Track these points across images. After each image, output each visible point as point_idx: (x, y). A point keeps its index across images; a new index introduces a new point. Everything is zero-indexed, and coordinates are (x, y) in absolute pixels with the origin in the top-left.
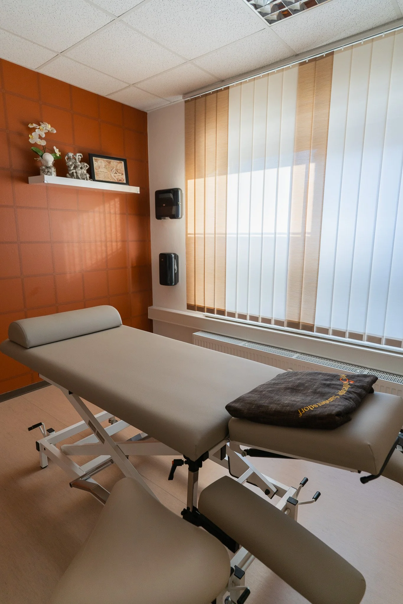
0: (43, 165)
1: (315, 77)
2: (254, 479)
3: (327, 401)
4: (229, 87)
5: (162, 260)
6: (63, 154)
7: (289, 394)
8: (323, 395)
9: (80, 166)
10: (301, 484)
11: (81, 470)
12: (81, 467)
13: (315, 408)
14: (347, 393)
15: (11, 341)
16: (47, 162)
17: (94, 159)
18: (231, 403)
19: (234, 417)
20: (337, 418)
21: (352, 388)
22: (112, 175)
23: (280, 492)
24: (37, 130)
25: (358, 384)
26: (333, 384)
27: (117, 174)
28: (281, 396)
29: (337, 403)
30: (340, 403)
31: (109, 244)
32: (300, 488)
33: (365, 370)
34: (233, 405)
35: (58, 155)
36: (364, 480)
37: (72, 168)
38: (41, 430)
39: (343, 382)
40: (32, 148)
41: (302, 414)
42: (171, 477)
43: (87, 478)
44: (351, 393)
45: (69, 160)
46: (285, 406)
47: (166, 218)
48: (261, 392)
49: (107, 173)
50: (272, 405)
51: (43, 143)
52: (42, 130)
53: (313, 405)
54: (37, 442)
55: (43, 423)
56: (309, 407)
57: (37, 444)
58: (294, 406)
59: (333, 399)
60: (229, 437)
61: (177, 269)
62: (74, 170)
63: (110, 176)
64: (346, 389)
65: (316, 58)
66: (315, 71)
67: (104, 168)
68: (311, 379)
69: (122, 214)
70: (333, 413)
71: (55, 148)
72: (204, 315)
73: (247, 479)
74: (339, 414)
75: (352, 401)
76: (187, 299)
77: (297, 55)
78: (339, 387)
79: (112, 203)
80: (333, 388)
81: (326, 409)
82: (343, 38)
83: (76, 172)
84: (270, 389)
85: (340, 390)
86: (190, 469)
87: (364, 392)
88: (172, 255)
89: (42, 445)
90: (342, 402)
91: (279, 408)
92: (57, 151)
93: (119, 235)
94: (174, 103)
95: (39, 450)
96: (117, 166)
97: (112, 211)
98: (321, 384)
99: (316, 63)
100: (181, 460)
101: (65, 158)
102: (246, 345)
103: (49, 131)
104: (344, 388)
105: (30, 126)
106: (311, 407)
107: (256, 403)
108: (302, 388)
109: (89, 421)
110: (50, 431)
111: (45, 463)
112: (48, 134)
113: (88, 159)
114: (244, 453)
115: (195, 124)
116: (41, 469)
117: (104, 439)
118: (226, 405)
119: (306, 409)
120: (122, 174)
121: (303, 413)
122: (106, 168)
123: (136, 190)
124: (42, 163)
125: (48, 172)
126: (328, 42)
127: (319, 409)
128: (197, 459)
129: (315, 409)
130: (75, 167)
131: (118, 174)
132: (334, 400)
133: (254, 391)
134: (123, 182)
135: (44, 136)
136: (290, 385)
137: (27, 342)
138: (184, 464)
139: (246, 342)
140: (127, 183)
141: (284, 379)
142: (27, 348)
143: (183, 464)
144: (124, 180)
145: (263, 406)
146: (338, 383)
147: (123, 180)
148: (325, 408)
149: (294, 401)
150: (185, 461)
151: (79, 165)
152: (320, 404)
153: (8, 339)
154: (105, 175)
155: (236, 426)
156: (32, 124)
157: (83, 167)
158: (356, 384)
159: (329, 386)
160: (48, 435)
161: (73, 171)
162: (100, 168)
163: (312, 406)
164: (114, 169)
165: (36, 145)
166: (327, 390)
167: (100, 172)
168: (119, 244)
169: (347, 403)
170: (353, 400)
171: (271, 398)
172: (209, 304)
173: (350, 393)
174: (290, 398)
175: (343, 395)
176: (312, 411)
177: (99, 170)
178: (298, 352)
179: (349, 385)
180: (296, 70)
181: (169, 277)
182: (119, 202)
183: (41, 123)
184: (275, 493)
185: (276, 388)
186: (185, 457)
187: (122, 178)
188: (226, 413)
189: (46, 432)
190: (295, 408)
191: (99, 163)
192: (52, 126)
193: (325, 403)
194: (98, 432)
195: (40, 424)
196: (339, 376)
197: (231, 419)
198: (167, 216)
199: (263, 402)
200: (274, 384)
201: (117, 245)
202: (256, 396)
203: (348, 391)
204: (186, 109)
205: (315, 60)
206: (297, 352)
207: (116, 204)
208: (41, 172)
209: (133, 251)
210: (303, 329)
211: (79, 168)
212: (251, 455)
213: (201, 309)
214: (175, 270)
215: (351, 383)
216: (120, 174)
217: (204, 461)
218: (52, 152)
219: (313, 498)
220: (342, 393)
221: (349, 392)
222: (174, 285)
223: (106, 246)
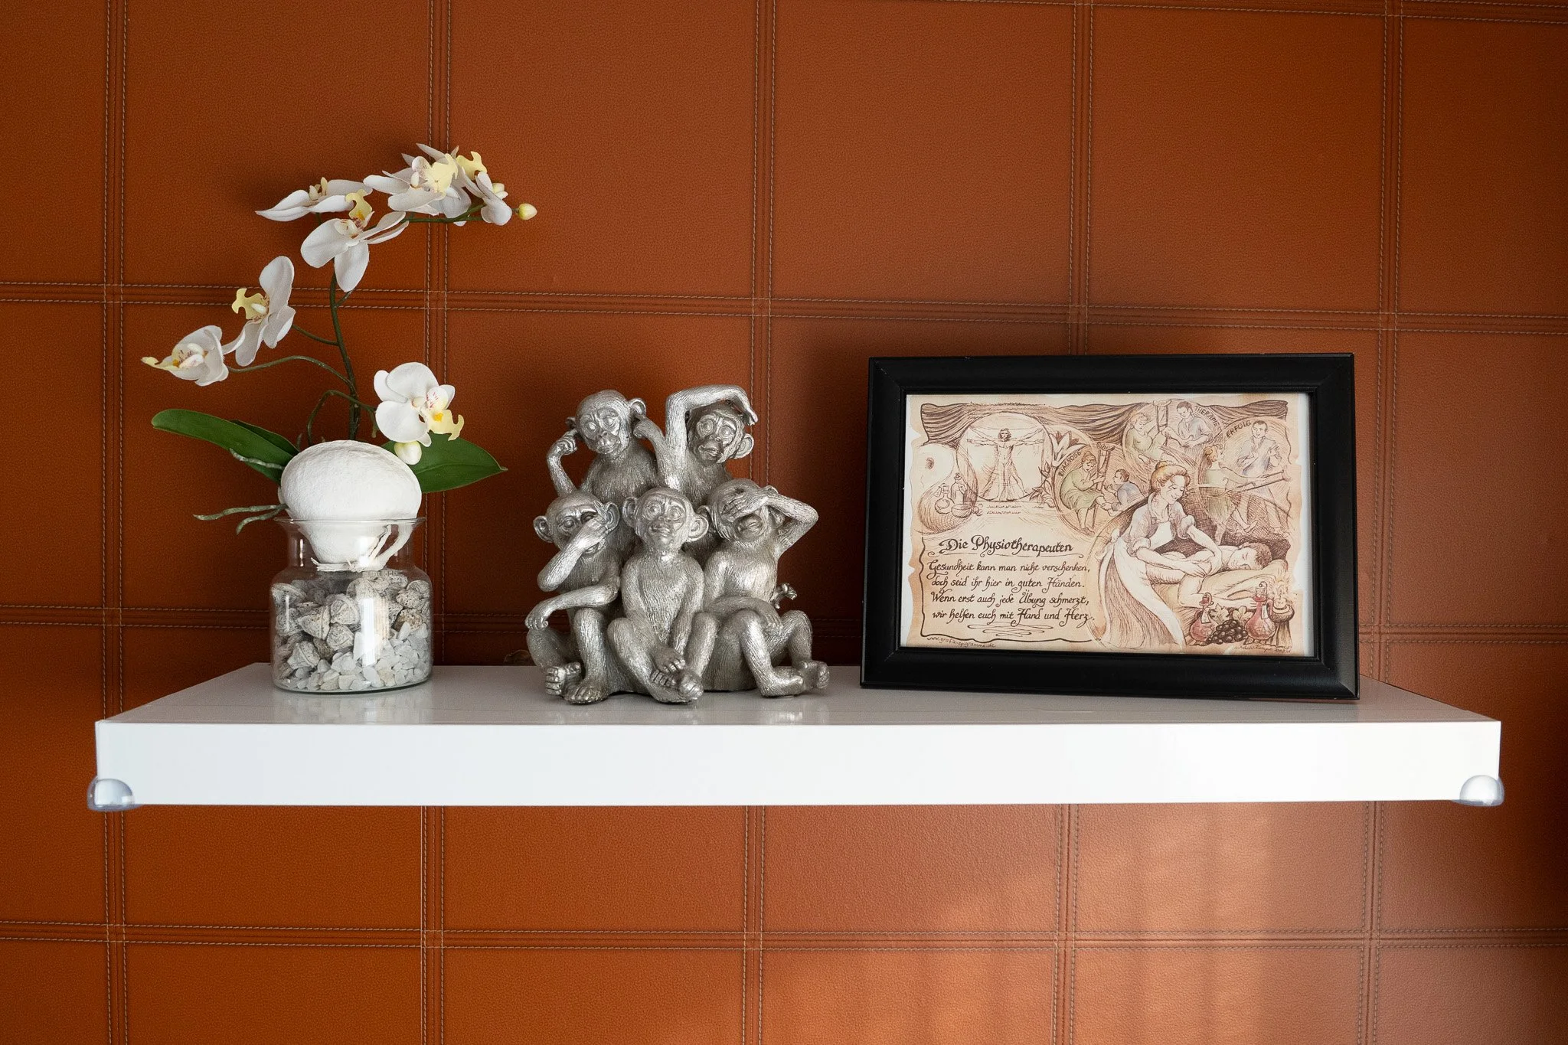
17: (925, 412)
22: (1132, 574)
27: (1191, 548)
49: (1057, 559)
67: (1030, 505)
96: (1207, 459)
101: (546, 469)
122: (1061, 500)
131: (1217, 554)
134: (1268, 649)
144: (1283, 624)
147: (1265, 624)
154: (1036, 576)
162: (984, 506)
164: (1169, 495)
187: (1263, 600)
191: (976, 456)
216: (1248, 555)
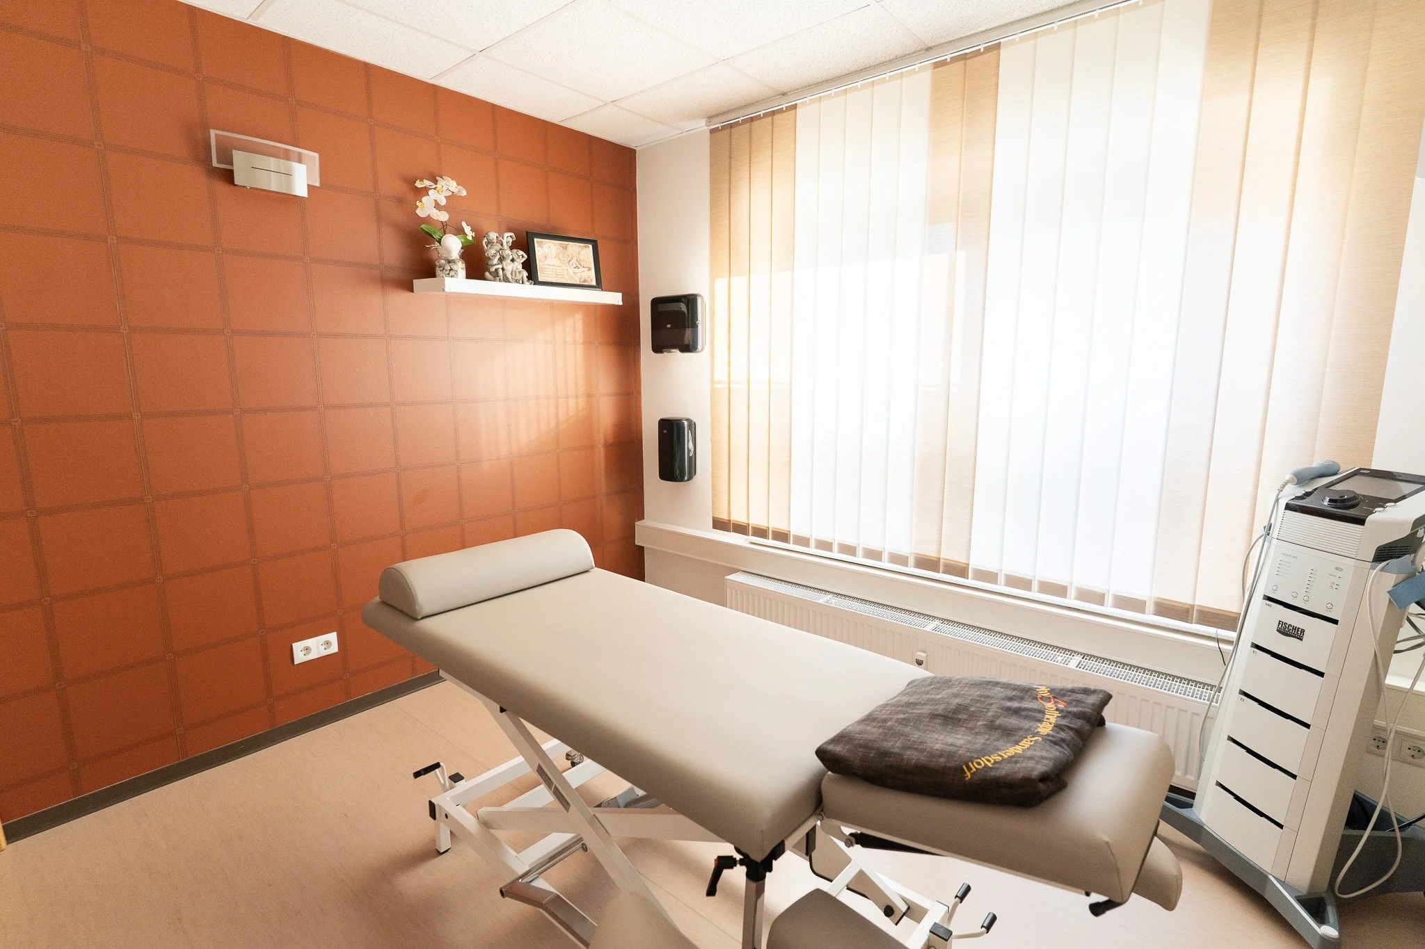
0: (440, 258)
1: (964, 90)
2: (862, 886)
3: (1017, 747)
4: (796, 104)
5: (665, 431)
6: (479, 236)
7: (939, 728)
8: (1009, 734)
9: (511, 258)
10: (957, 896)
11: (520, 862)
12: (520, 855)
13: (996, 762)
14: (1055, 729)
15: (384, 603)
16: (449, 252)
17: (537, 241)
18: (825, 743)
19: (832, 772)
20: (1041, 785)
21: (1063, 717)
22: (571, 271)
23: (914, 912)
24: (430, 192)
25: (1075, 710)
26: (1025, 709)
27: (578, 268)
28: (924, 732)
29: (1038, 754)
30: (1044, 754)
31: (561, 401)
32: (955, 906)
33: (1073, 656)
34: (831, 747)
35: (470, 238)
36: (1097, 909)
37: (496, 261)
38: (438, 777)
39: (1045, 704)
40: (423, 226)
41: (971, 774)
42: (711, 891)
43: (533, 878)
44: (1063, 730)
45: (489, 246)
46: (934, 756)
47: (672, 350)
48: (884, 721)
49: (560, 268)
50: (908, 753)
51: (443, 217)
52: (440, 192)
53: (992, 756)
54: (430, 802)
55: (441, 764)
56: (983, 759)
57: (432, 806)
58: (952, 756)
59: (1030, 743)
60: (822, 811)
61: (693, 450)
62: (499, 264)
63: (566, 274)
64: (1053, 720)
65: (966, 54)
66: (965, 78)
67: (554, 259)
68: (981, 696)
69: (587, 343)
70: (1033, 777)
71: (464, 224)
72: (746, 540)
73: (847, 886)
74: (1044, 778)
75: (1065, 747)
76: (714, 508)
77: (928, 49)
78: (1039, 715)
79: (569, 322)
80: (1026, 717)
81: (1018, 765)
82: (1017, 19)
83: (503, 269)
84: (901, 716)
85: (1040, 721)
86: (749, 875)
87: (1087, 727)
88: (683, 424)
89: (440, 808)
90: (1047, 751)
91: (923, 759)
92: (467, 229)
93: (581, 383)
94: (690, 132)
95: (434, 818)
96: (579, 254)
97: (569, 338)
98: (1002, 709)
99: (965, 64)
100: (732, 857)
102: (832, 601)
103: (453, 193)
104: (1047, 719)
105: (419, 184)
106: (988, 761)
107: (876, 745)
108: (964, 716)
109: (539, 766)
110: (456, 778)
111: (445, 843)
112: (452, 198)
113: (524, 243)
114: (850, 840)
115: (730, 173)
116: (437, 857)
117: (568, 803)
118: (818, 747)
119: (979, 764)
120: (590, 269)
121: (972, 772)
122: (559, 258)
123: (615, 298)
124: (439, 253)
125: (451, 270)
126: (988, 27)
127: (1003, 766)
128: (764, 857)
129: (997, 766)
130: (502, 259)
131: (582, 269)
132: (1031, 746)
133: (869, 719)
134: (590, 284)
135: (443, 202)
136: (940, 709)
137: (417, 608)
138: (738, 865)
139: (831, 596)
140: (599, 285)
141: (927, 693)
142: (417, 620)
143: (736, 866)
144: (592, 280)
145: (892, 753)
146: (1034, 707)
147: (590, 280)
148: (1016, 762)
149: (951, 745)
150: (741, 859)
151: (508, 255)
152: (1005, 753)
153: (377, 599)
155: (839, 791)
156: (422, 180)
157: (515, 258)
158: (1070, 709)
159: (1017, 712)
160: (452, 787)
161: (497, 267)
163: (990, 759)
164: (574, 259)
165: (428, 220)
166: (1013, 721)
167: (548, 267)
168: (582, 402)
169: (1058, 753)
170: (1068, 745)
171: (906, 736)
172: (757, 520)
173: (1061, 729)
174: (942, 737)
175: (1048, 735)
176: (991, 769)
177: (546, 262)
178: (937, 618)
179: (1057, 710)
180: (927, 76)
181: (677, 464)
182: (581, 321)
183: (438, 178)
184: (904, 914)
185: (913, 713)
186: (738, 850)
187: (589, 277)
188: (817, 764)
189: (448, 782)
190: (955, 761)
191: (545, 250)
192: (458, 184)
193: (1016, 753)
194: (556, 787)
195: (437, 766)
196: (1034, 689)
197: (826, 776)
198: (674, 347)
199: (890, 744)
200: (908, 704)
201: (577, 403)
202: (874, 730)
203: (1055, 726)
204: (713, 145)
205: (964, 57)
206: (935, 618)
207: (576, 325)
208: (438, 271)
209: (606, 415)
210: (946, 572)
211: (509, 261)
212: (864, 845)
213: (741, 529)
214: (689, 451)
215: (1061, 706)
216: (586, 269)
217: (776, 859)
218: (459, 231)
219: (982, 926)
220: (1045, 728)
221: (1058, 727)
222: (687, 481)
223: (557, 407)
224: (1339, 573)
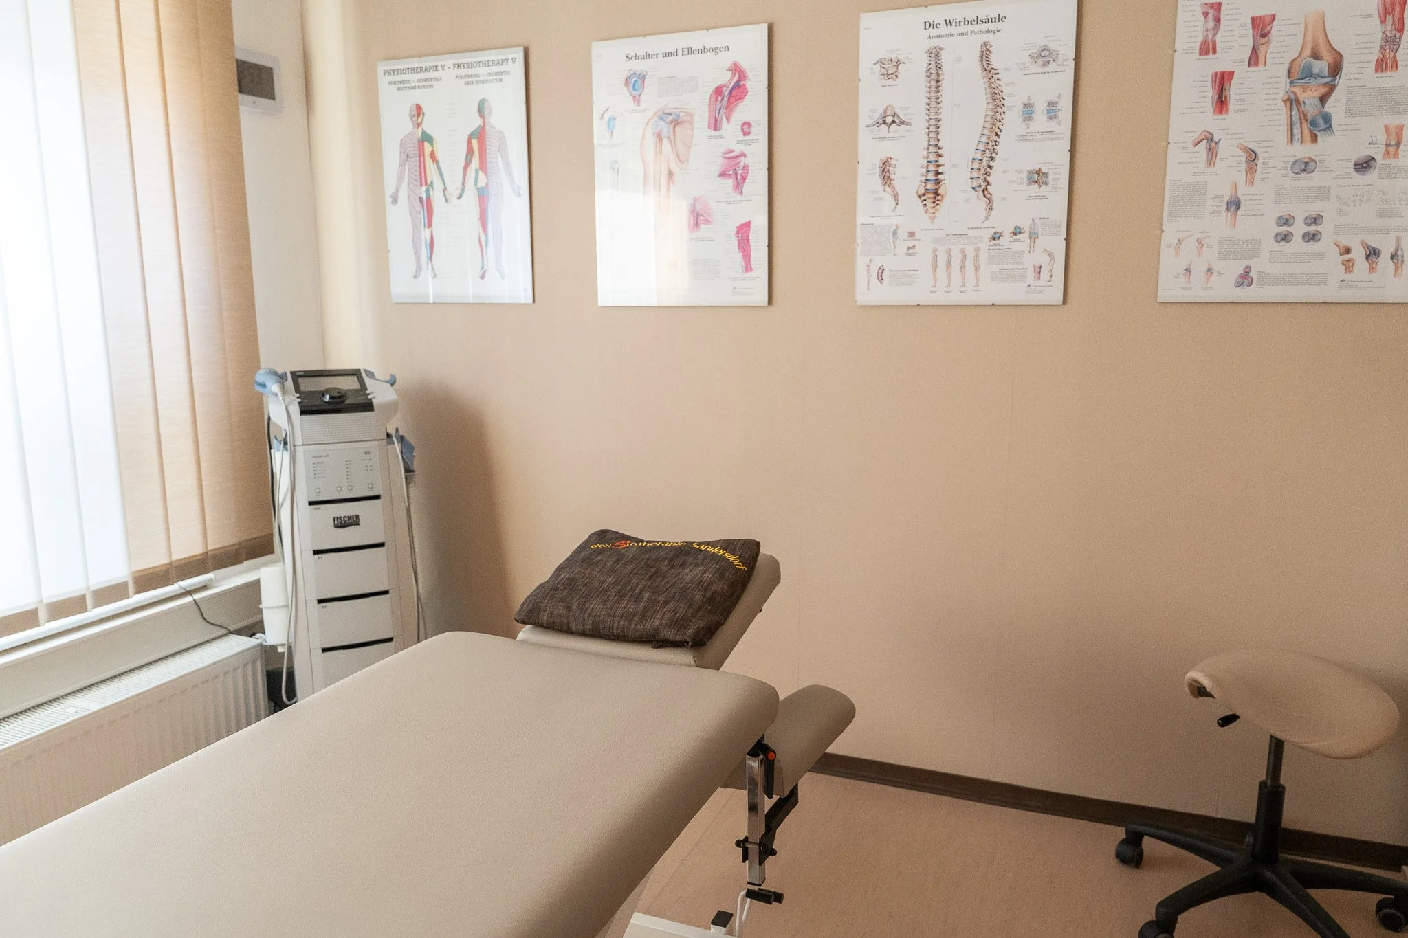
224: (368, 457)
